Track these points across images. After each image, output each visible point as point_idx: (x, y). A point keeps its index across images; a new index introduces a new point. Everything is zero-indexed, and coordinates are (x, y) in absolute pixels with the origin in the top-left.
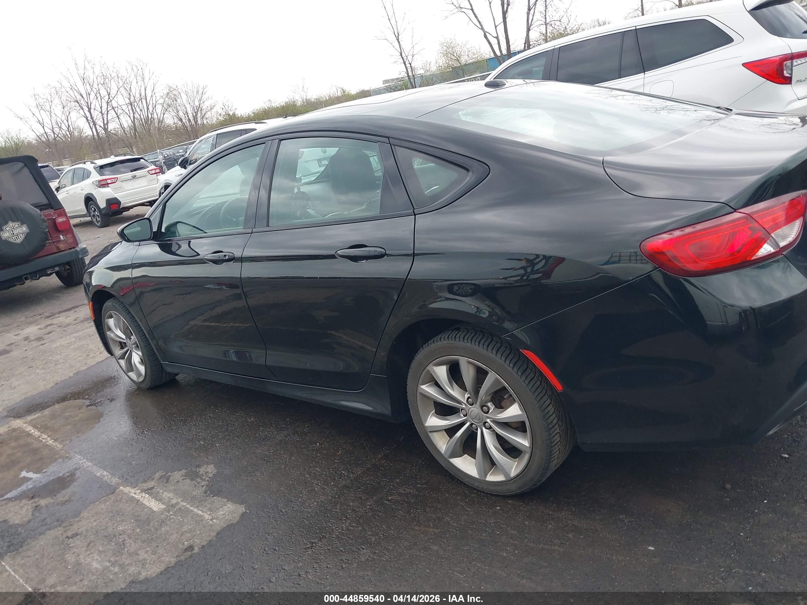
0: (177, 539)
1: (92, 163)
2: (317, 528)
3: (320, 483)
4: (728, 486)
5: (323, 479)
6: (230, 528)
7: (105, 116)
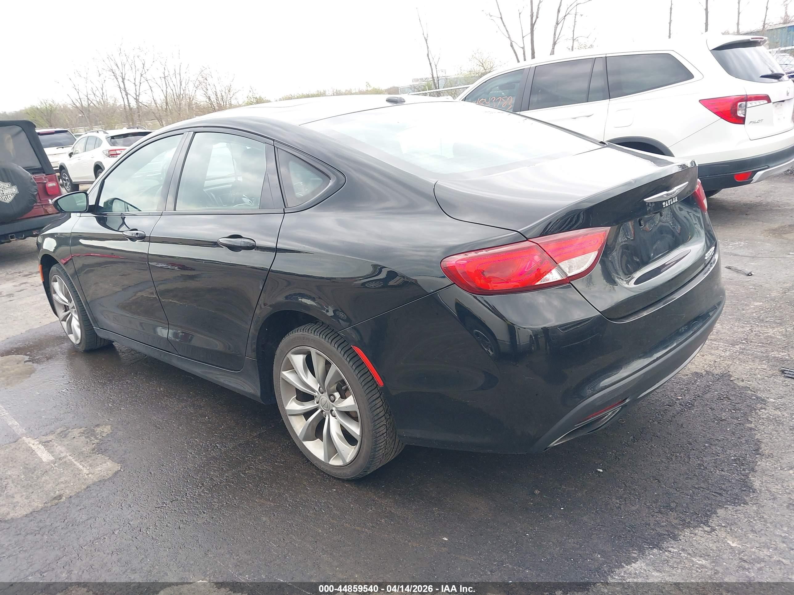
0: (52, 488)
1: (105, 133)
2: (174, 491)
3: (194, 452)
4: (537, 492)
5: (198, 449)
6: (102, 482)
7: (138, 87)
